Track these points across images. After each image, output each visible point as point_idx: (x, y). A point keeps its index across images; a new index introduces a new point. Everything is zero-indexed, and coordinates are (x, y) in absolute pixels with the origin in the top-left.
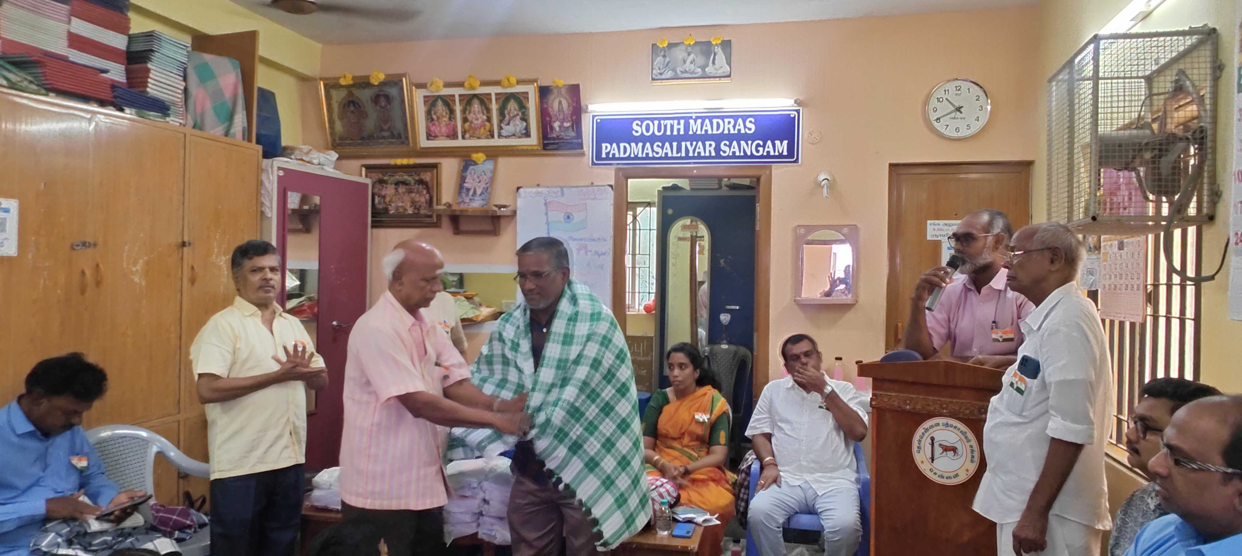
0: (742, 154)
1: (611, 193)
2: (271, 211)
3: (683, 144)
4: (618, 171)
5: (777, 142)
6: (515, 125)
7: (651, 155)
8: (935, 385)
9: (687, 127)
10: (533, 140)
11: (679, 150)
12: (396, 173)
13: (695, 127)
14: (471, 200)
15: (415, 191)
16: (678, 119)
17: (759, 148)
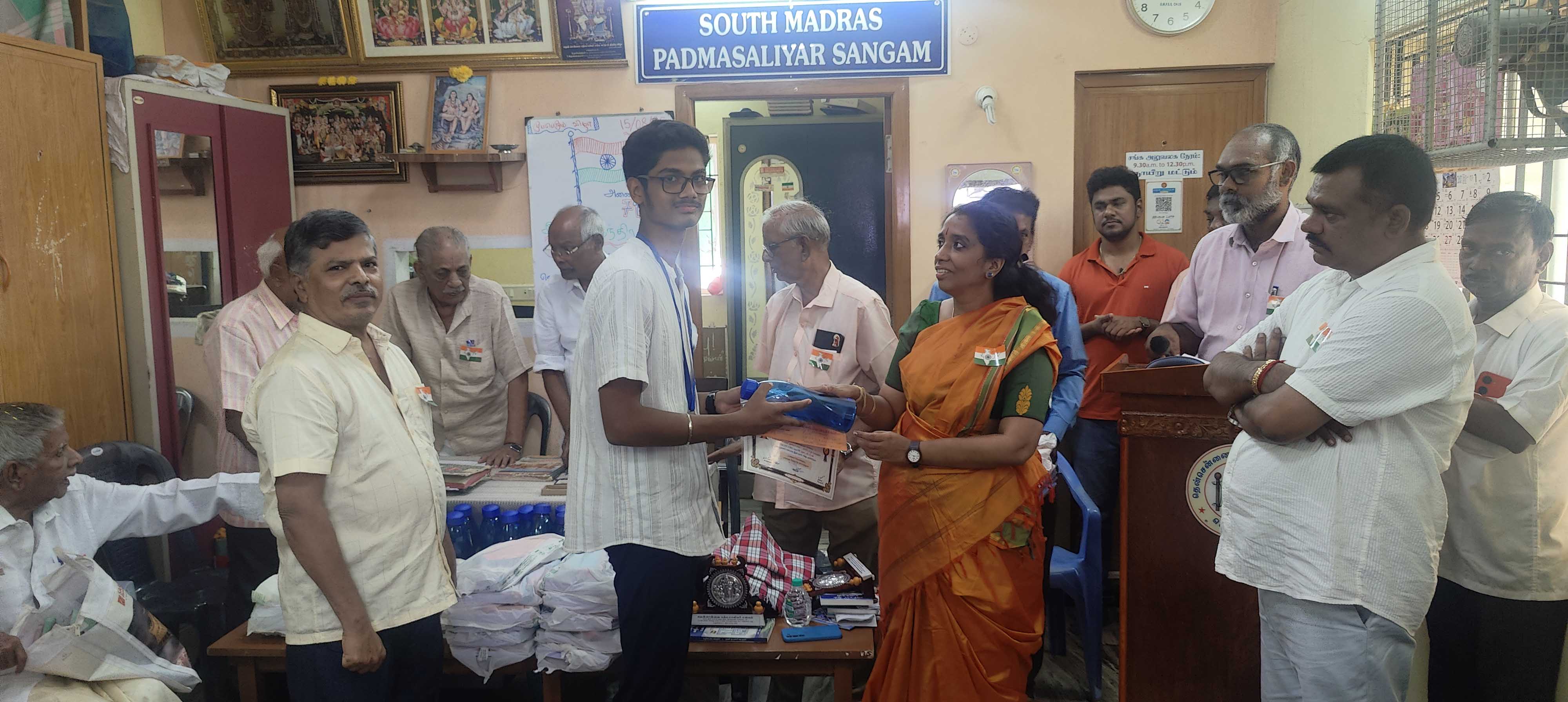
0: (865, 62)
2: (129, 163)
3: (777, 47)
4: (678, 91)
5: (916, 44)
6: (516, 22)
7: (728, 65)
9: (781, 21)
10: (547, 45)
11: (771, 57)
12: (329, 98)
13: (793, 21)
14: (453, 138)
15: (362, 125)
16: (768, 10)
17: (889, 53)
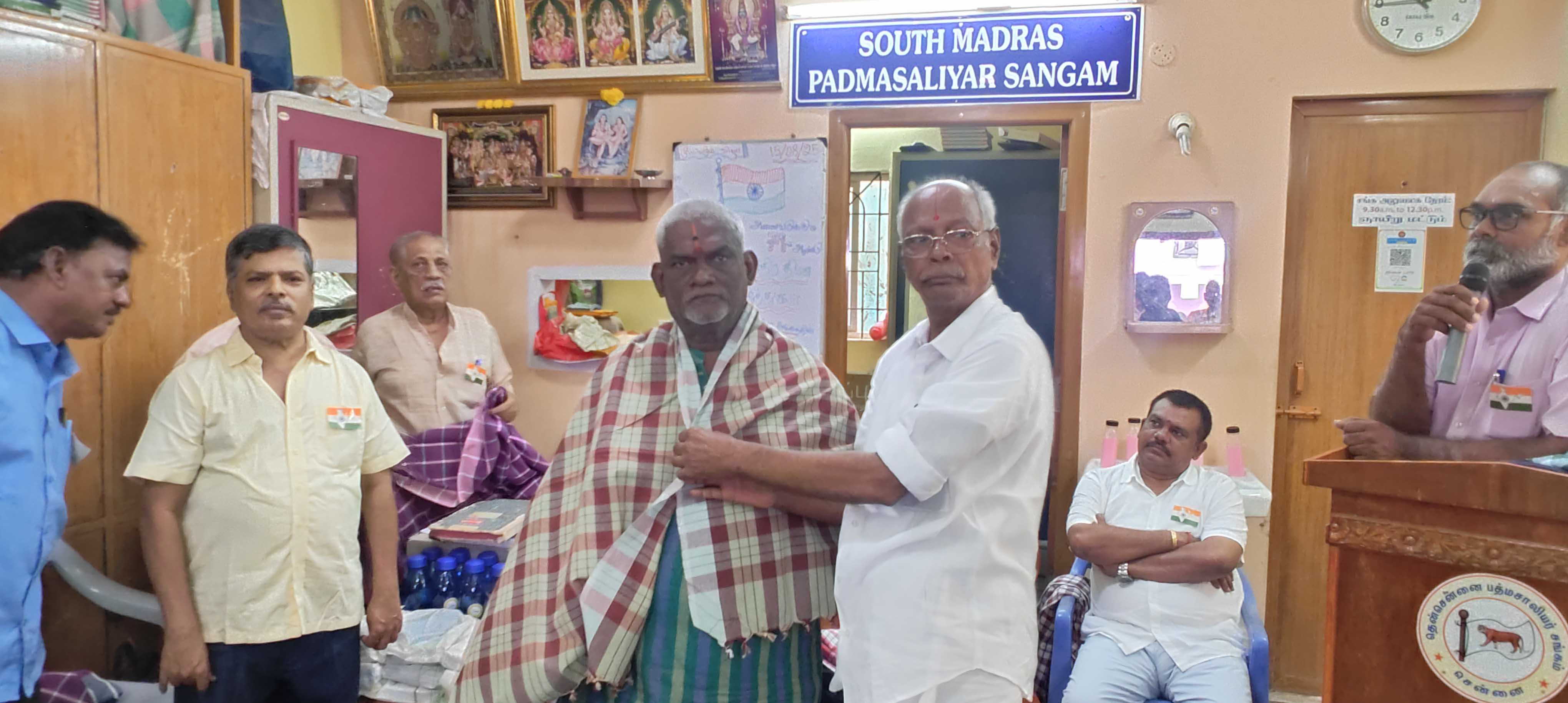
0: (1040, 85)
1: (824, 151)
2: (269, 179)
3: (943, 69)
4: (834, 115)
5: (1101, 64)
6: (669, 43)
7: (888, 89)
8: (1478, 511)
9: (949, 41)
10: (699, 67)
11: (935, 80)
12: (485, 122)
13: (963, 41)
15: (515, 150)
16: (935, 28)
17: (1069, 75)
